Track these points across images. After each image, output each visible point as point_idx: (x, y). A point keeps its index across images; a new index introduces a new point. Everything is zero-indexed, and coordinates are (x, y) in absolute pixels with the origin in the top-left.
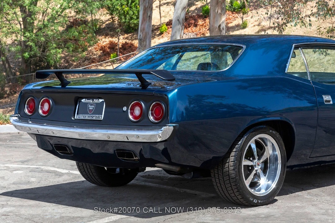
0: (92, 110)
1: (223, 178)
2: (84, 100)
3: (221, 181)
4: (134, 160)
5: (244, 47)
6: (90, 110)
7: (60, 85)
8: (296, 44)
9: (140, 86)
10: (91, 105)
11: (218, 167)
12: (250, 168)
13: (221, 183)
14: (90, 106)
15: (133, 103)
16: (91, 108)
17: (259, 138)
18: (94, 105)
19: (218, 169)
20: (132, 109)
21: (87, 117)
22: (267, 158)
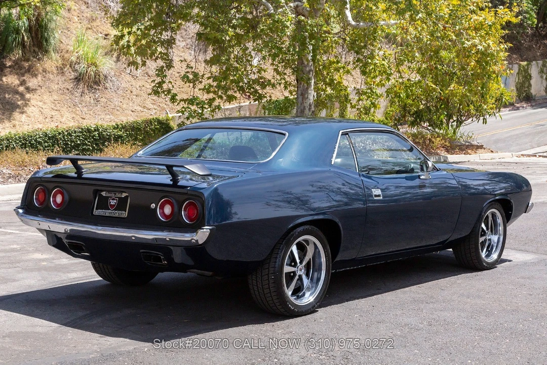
0: (115, 205)
1: (263, 291)
2: (105, 192)
3: (259, 289)
4: (163, 265)
5: (287, 134)
6: (111, 205)
7: (76, 173)
8: (343, 131)
9: (171, 180)
10: (113, 199)
11: (256, 273)
12: (292, 274)
13: (259, 286)
14: (111, 201)
15: (162, 200)
16: (113, 202)
17: (303, 240)
18: (116, 200)
19: (256, 275)
20: (162, 208)
21: (107, 213)
22: (310, 259)
